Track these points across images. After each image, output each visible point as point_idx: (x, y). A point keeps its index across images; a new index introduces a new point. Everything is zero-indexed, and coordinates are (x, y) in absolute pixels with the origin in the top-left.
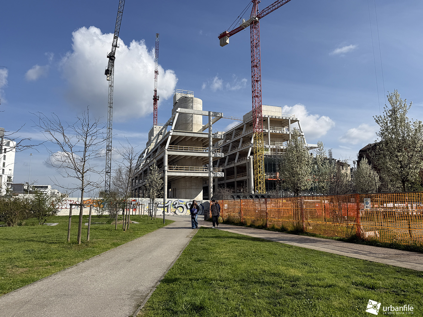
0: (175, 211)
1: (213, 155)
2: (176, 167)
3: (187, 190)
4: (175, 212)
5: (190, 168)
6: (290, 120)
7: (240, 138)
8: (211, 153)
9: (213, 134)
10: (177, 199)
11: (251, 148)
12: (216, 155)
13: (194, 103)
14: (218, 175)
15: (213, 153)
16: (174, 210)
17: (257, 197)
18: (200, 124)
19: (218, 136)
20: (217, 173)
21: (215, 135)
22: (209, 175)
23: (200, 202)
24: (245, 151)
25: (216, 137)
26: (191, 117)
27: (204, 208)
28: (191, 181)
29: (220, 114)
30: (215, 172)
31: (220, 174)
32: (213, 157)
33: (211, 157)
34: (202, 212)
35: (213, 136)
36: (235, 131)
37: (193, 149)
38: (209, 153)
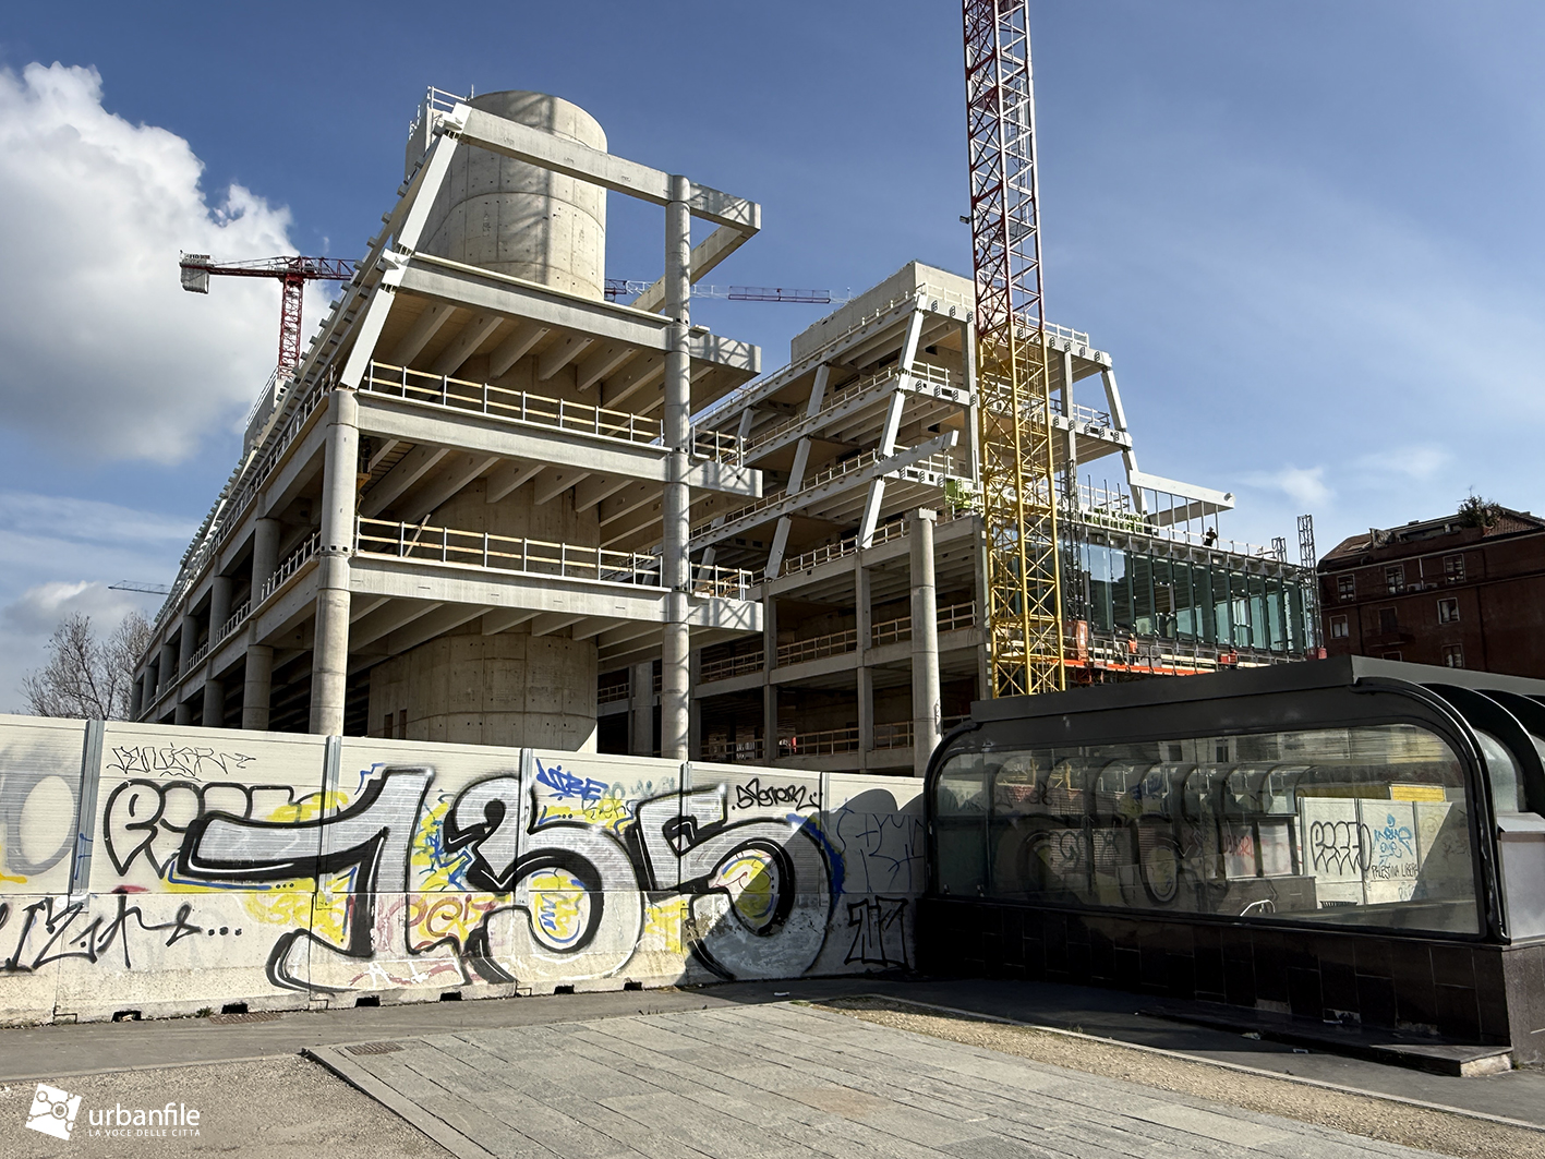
0: (474, 922)
1: (696, 477)
2: (425, 537)
4: (476, 948)
6: (1068, 356)
7: (796, 442)
8: (684, 457)
9: (695, 333)
11: (880, 486)
12: (717, 474)
14: (727, 614)
15: (694, 462)
16: (461, 911)
18: (592, 279)
19: (729, 348)
20: (717, 603)
21: (707, 341)
22: (665, 612)
23: (806, 801)
24: (819, 517)
25: (718, 356)
26: (532, 220)
27: (847, 869)
28: (526, 659)
29: (740, 208)
30: (706, 596)
31: (740, 613)
32: (692, 489)
33: (685, 487)
34: (828, 929)
35: (695, 342)
36: (753, 413)
37: (554, 416)
38: (667, 460)
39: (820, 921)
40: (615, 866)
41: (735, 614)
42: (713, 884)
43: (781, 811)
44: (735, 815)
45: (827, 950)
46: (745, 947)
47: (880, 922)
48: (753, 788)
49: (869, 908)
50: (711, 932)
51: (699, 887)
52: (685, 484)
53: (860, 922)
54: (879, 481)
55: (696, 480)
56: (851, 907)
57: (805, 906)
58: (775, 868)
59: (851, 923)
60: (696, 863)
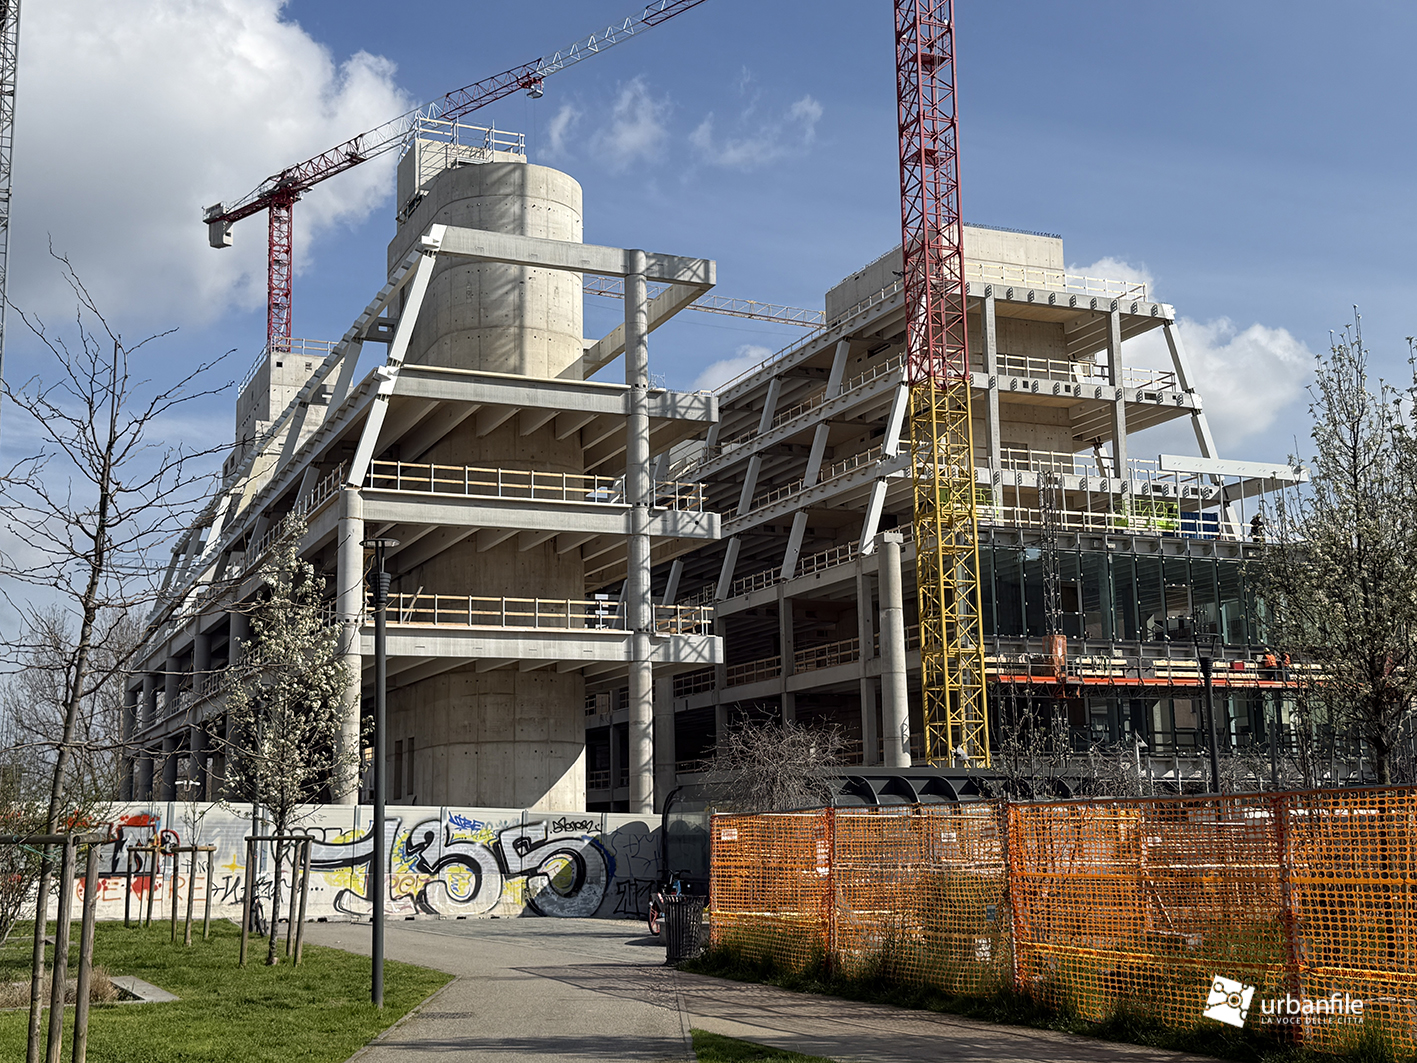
0: (420, 887)
1: (656, 527)
2: (421, 603)
3: (488, 748)
4: (421, 899)
5: (511, 606)
6: (1115, 316)
7: (814, 427)
8: (644, 511)
9: (652, 394)
10: (434, 811)
11: (882, 488)
12: (676, 522)
13: (530, 202)
14: (687, 650)
15: (654, 514)
16: (414, 881)
17: (938, 787)
18: (569, 331)
19: (686, 403)
20: (677, 640)
21: (664, 400)
22: (628, 652)
23: (593, 828)
24: (842, 508)
25: (675, 412)
26: (510, 286)
27: (618, 864)
28: (514, 694)
29: (695, 268)
30: (666, 635)
31: (699, 649)
32: (653, 539)
33: (645, 538)
34: (604, 895)
35: (653, 402)
36: (780, 383)
37: (527, 486)
38: (628, 515)
39: (600, 891)
40: (488, 863)
41: (694, 649)
42: (539, 871)
43: (578, 834)
44: (552, 837)
45: (603, 906)
46: (556, 903)
47: (637, 893)
48: (562, 822)
49: (630, 885)
50: (538, 895)
51: (532, 873)
52: (646, 535)
53: (624, 892)
54: (881, 482)
55: (657, 530)
56: (618, 884)
57: (591, 883)
58: (575, 864)
59: (619, 893)
60: (531, 860)
